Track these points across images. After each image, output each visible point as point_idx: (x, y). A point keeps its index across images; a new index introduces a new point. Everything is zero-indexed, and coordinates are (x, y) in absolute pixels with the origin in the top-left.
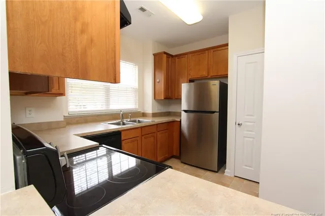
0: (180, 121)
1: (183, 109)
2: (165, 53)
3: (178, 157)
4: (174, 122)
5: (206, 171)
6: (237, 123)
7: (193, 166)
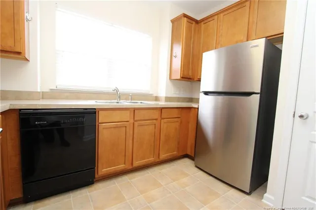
0: (198, 108)
1: (201, 90)
2: (185, 16)
3: (192, 158)
4: (190, 108)
5: (230, 188)
6: (297, 116)
7: (211, 175)
